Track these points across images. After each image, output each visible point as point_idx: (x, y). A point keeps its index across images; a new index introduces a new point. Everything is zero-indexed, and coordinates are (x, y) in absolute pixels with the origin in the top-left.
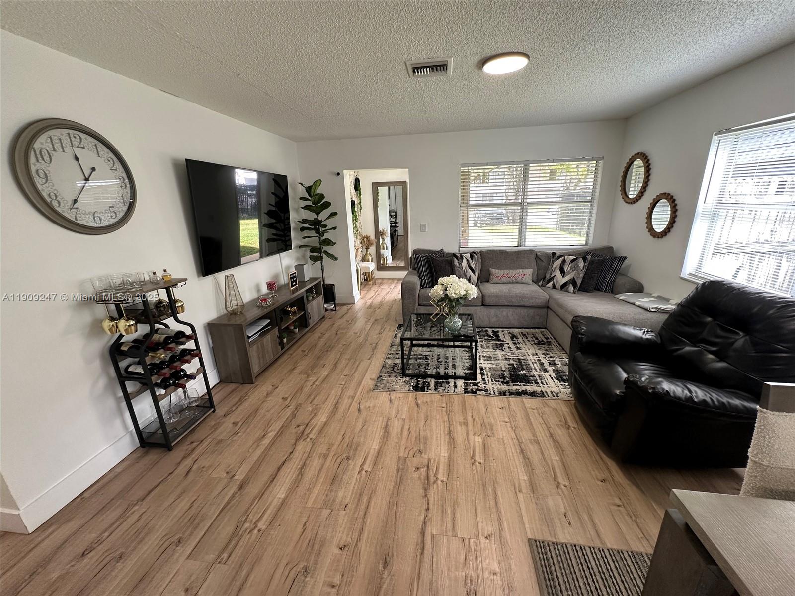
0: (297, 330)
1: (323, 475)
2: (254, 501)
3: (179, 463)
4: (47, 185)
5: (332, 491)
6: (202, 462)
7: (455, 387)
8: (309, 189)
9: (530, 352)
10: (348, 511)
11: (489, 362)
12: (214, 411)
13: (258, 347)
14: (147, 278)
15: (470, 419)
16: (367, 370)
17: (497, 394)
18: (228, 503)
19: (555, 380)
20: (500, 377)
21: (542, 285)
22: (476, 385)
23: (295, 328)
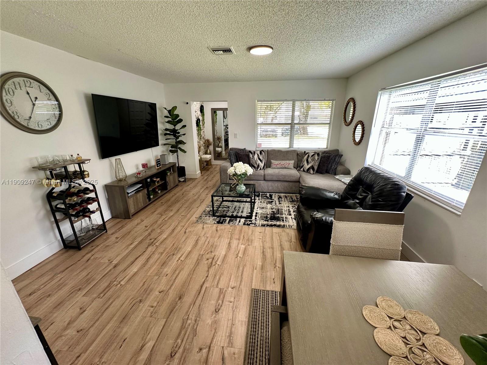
0: (160, 192)
1: (159, 261)
2: (121, 272)
3: (84, 256)
4: (12, 107)
5: (161, 269)
6: (96, 256)
7: (239, 222)
8: (169, 112)
9: (285, 206)
10: (167, 276)
11: (262, 210)
12: (106, 232)
13: (134, 199)
14: (68, 158)
15: (242, 237)
16: (195, 213)
17: (260, 226)
18: (107, 273)
19: (293, 219)
20: (266, 218)
21: (299, 170)
22: (251, 221)
23: (159, 190)
